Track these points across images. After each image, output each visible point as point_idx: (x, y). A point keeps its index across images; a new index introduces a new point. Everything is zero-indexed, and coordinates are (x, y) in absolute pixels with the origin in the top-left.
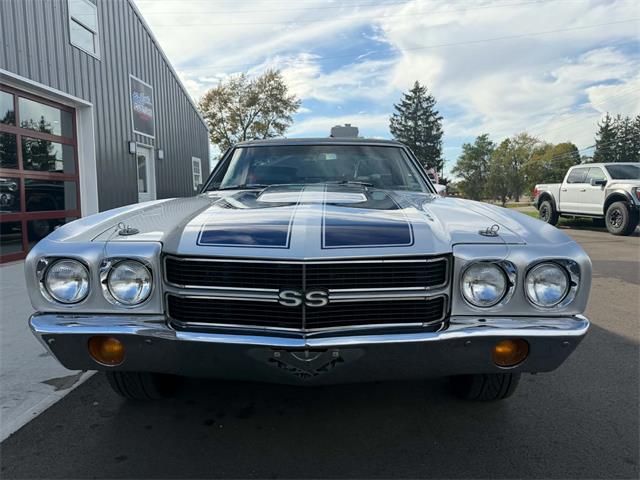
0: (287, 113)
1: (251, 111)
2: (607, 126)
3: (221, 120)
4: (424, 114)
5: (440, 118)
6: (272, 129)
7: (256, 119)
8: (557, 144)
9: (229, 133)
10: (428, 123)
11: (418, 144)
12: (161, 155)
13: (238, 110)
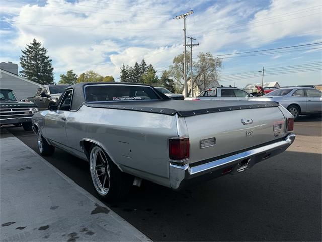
2: (124, 69)
4: (41, 58)
5: (51, 61)
10: (45, 63)
11: (39, 73)
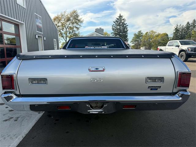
0: (79, 24)
1: (68, 23)
2: (177, 28)
3: (59, 26)
4: (122, 24)
5: (127, 25)
6: (75, 29)
7: (70, 26)
8: (162, 33)
9: (61, 30)
10: (124, 27)
11: (120, 33)
12: (45, 39)
13: (64, 23)
